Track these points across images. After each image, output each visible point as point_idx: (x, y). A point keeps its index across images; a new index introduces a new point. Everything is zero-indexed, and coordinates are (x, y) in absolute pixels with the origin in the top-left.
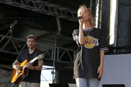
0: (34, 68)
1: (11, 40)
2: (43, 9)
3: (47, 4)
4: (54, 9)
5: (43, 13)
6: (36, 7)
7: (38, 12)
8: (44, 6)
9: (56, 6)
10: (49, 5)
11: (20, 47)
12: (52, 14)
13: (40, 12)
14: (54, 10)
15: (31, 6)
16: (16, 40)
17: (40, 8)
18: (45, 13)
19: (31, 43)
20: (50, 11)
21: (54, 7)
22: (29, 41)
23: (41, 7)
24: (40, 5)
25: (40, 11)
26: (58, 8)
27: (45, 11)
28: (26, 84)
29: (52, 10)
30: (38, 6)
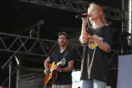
0: (62, 70)
1: (38, 42)
2: (71, 7)
3: (75, 2)
4: (83, 5)
5: (71, 10)
6: (63, 5)
7: (66, 9)
8: (72, 3)
9: (85, 3)
10: (77, 2)
11: (47, 49)
12: (81, 11)
13: (68, 10)
14: (83, 7)
15: (57, 4)
16: (44, 41)
17: (68, 6)
18: (73, 11)
19: (63, 40)
20: (78, 8)
21: (83, 3)
22: (61, 38)
23: (69, 4)
24: (67, 2)
25: (68, 8)
26: (87, 4)
27: (73, 8)
28: (57, 86)
29: (81, 7)
30: (65, 4)
